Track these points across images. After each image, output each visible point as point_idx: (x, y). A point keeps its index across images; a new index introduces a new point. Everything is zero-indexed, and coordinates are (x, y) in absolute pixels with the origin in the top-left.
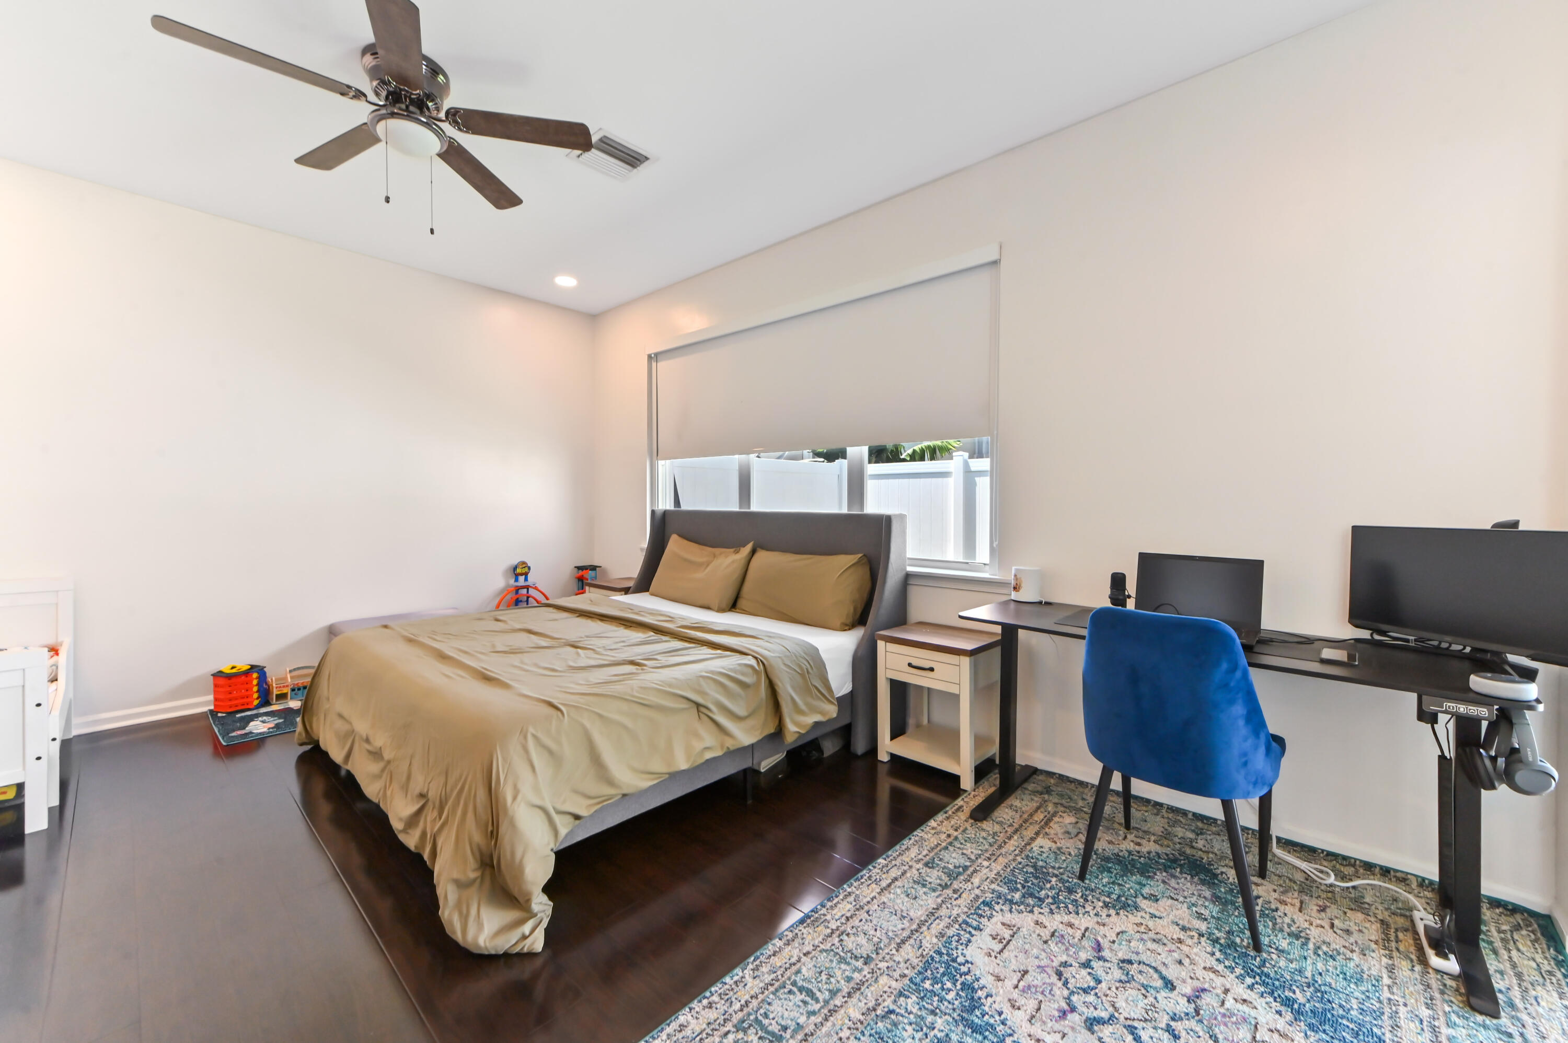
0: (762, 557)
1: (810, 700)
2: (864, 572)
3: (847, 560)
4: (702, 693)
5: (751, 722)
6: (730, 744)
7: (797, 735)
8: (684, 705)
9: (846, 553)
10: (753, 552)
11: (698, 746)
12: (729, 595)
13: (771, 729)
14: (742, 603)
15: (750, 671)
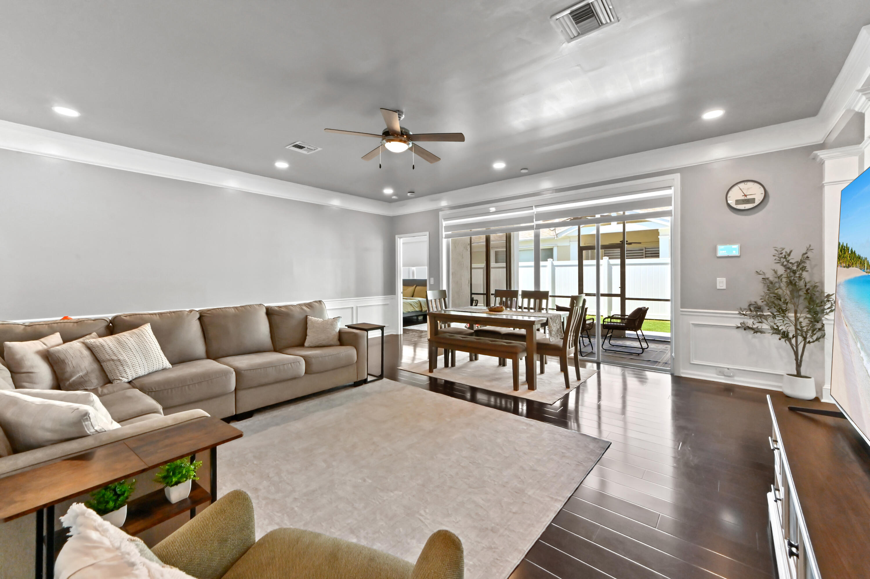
0: (418, 288)
5: (418, 308)
6: (415, 310)
8: (408, 304)
9: (424, 286)
10: (416, 287)
12: (412, 295)
13: (420, 310)
14: (414, 296)
15: (417, 301)
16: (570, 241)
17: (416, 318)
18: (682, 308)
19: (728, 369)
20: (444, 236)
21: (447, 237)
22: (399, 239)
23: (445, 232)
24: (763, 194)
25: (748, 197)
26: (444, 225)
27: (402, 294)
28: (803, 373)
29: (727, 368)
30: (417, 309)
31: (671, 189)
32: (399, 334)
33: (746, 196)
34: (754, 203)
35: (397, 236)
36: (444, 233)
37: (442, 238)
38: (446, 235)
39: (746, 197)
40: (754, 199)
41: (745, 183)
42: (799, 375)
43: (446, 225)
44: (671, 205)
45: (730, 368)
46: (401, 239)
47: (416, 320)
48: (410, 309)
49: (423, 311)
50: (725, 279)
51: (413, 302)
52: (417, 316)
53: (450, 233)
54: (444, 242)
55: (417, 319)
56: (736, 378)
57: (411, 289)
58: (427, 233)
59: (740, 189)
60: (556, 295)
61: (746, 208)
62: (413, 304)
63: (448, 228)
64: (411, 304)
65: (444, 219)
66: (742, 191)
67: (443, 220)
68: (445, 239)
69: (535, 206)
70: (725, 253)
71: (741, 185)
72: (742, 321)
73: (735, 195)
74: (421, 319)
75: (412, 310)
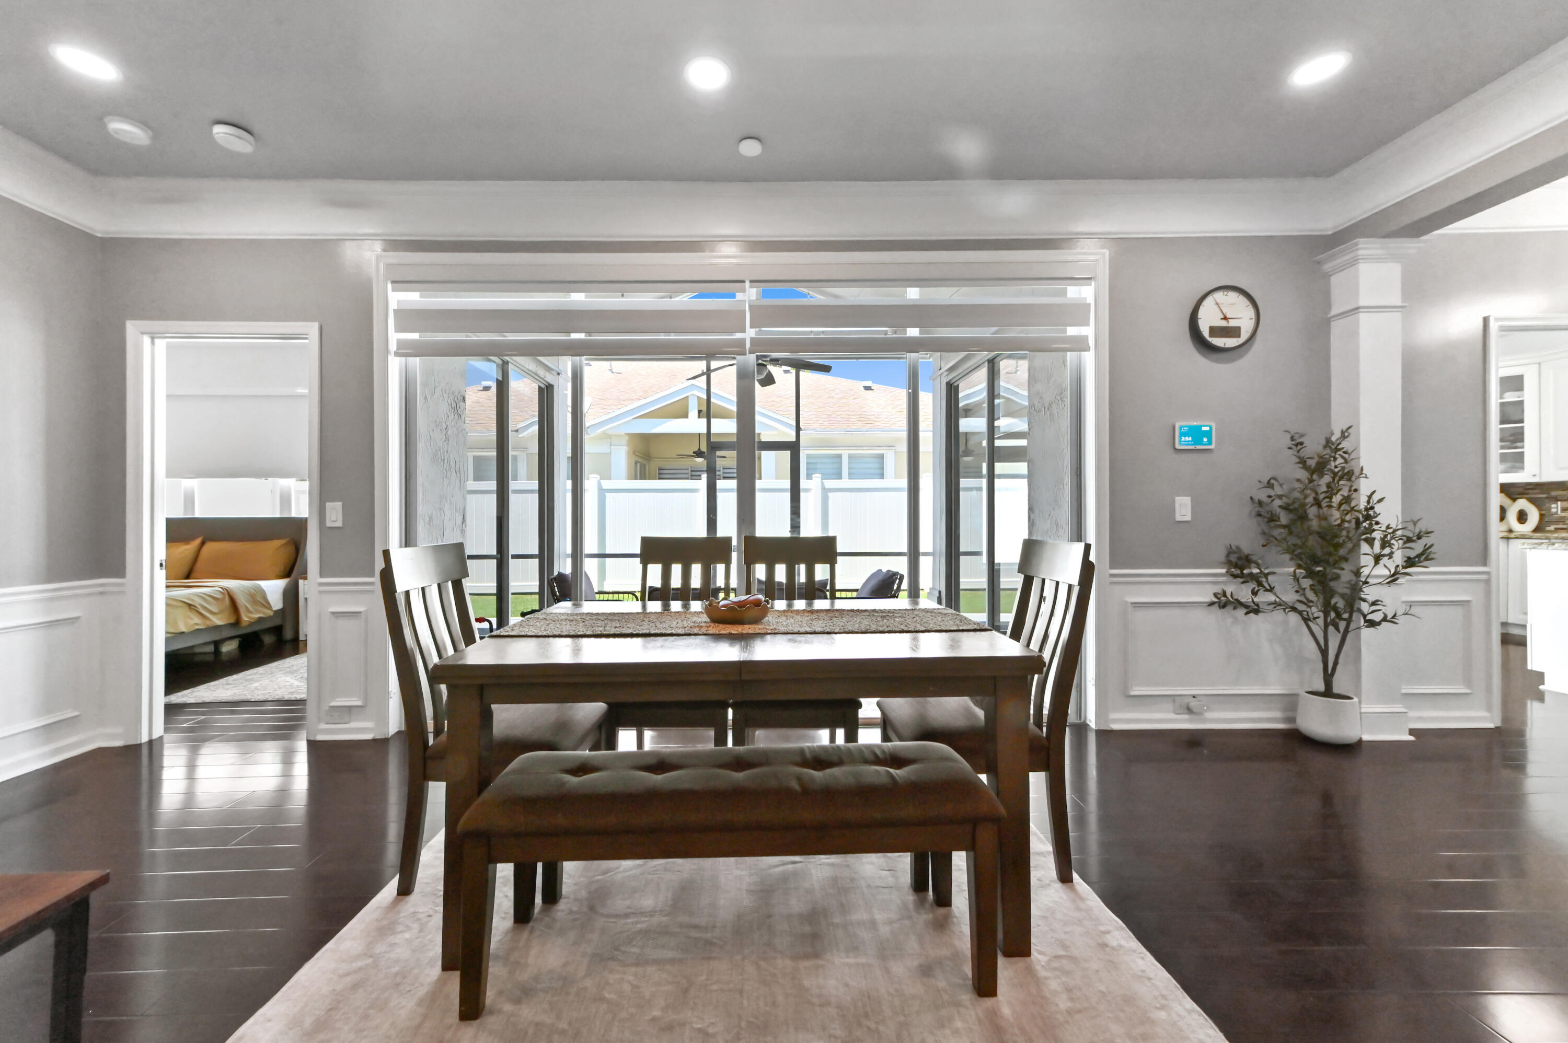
0: (210, 547)
1: (257, 608)
2: (291, 549)
3: (277, 543)
4: (193, 600)
5: (219, 616)
6: (209, 623)
7: (249, 623)
8: (184, 605)
9: (278, 538)
10: (203, 543)
11: (191, 622)
12: (185, 570)
13: (232, 620)
14: (193, 575)
15: (218, 593)
16: (611, 445)
17: (211, 648)
18: (1112, 567)
19: (1194, 697)
20: (393, 347)
21: (407, 350)
22: (146, 340)
23: (399, 329)
24: (1252, 319)
25: (1232, 323)
26: (393, 306)
27: (164, 572)
28: (1336, 690)
29: (1191, 695)
30: (218, 621)
31: (1091, 285)
32: (145, 739)
33: (1225, 318)
34: (1239, 336)
35: (132, 328)
36: (394, 337)
37: (387, 352)
38: (401, 344)
39: (1228, 322)
40: (1239, 328)
41: (1226, 293)
42: (1328, 692)
43: (401, 308)
44: (1088, 325)
45: (1198, 695)
46: (161, 344)
47: (210, 658)
48: (188, 623)
49: (244, 624)
50: (1189, 498)
51: (198, 595)
52: (217, 644)
53: (415, 336)
54: (395, 365)
55: (217, 652)
56: (1208, 715)
57: (186, 550)
58: (313, 329)
59: (1217, 304)
60: (608, 552)
61: (1227, 346)
62: (198, 602)
63: (407, 319)
64: (190, 605)
65: (393, 282)
66: (1219, 307)
67: (389, 286)
68: (398, 359)
69: (751, 281)
70: (1189, 441)
71: (1219, 296)
72: (1218, 589)
73: (1208, 318)
74: (229, 652)
75: (196, 624)
